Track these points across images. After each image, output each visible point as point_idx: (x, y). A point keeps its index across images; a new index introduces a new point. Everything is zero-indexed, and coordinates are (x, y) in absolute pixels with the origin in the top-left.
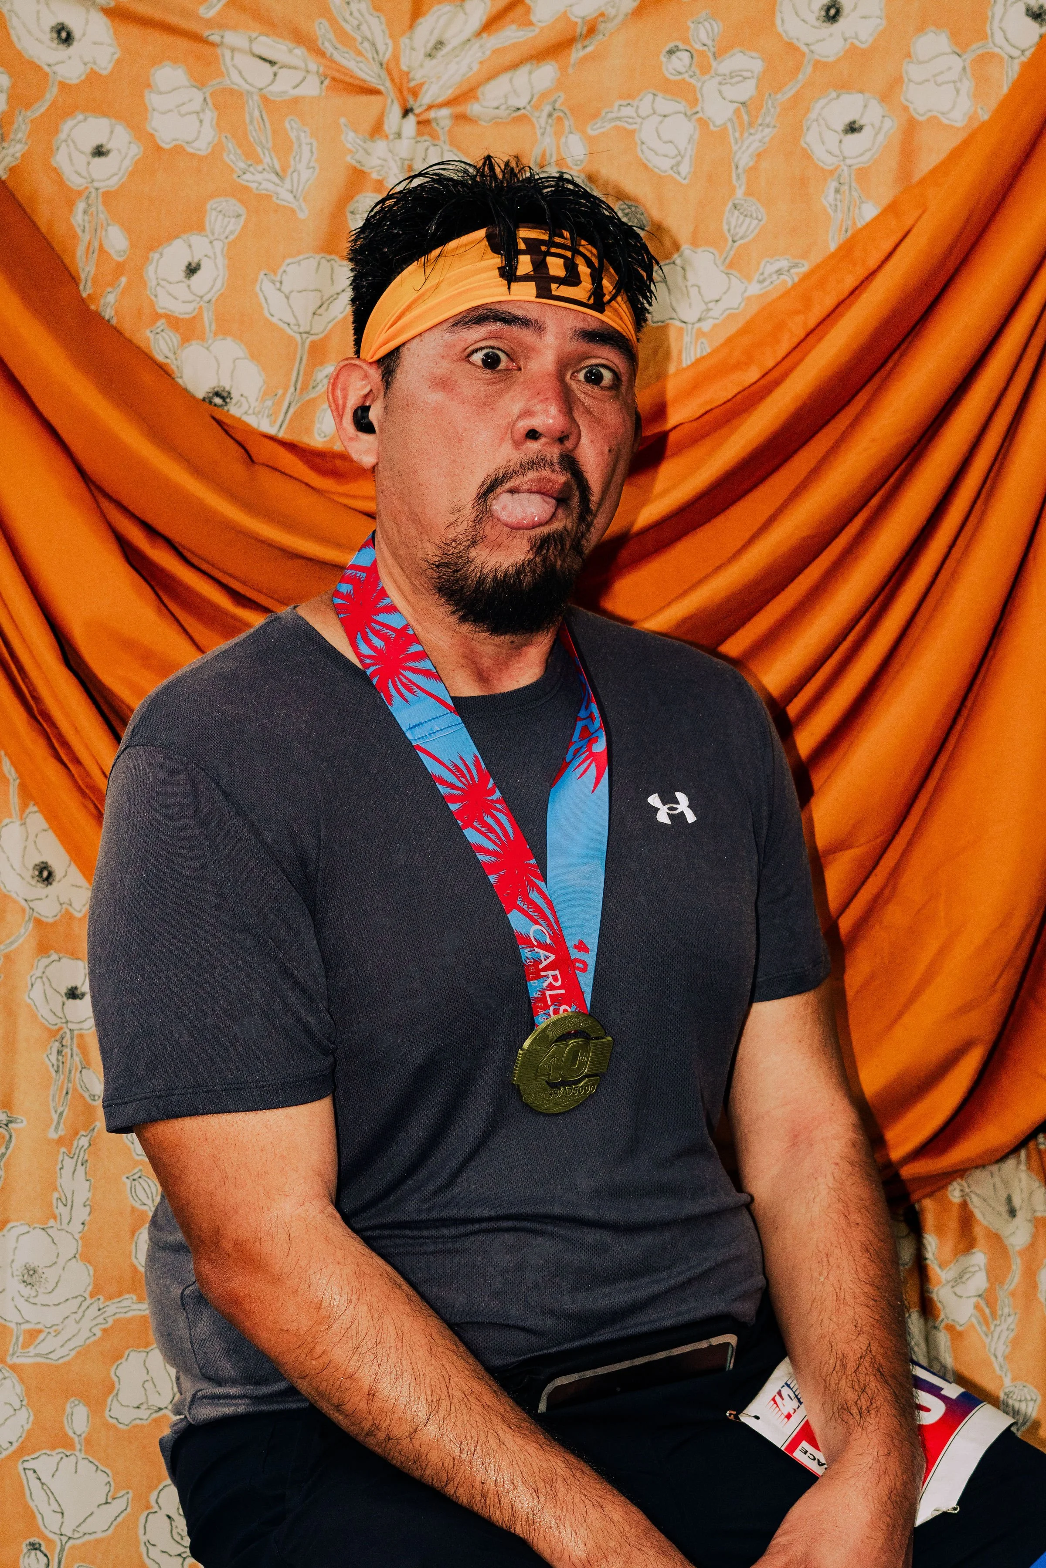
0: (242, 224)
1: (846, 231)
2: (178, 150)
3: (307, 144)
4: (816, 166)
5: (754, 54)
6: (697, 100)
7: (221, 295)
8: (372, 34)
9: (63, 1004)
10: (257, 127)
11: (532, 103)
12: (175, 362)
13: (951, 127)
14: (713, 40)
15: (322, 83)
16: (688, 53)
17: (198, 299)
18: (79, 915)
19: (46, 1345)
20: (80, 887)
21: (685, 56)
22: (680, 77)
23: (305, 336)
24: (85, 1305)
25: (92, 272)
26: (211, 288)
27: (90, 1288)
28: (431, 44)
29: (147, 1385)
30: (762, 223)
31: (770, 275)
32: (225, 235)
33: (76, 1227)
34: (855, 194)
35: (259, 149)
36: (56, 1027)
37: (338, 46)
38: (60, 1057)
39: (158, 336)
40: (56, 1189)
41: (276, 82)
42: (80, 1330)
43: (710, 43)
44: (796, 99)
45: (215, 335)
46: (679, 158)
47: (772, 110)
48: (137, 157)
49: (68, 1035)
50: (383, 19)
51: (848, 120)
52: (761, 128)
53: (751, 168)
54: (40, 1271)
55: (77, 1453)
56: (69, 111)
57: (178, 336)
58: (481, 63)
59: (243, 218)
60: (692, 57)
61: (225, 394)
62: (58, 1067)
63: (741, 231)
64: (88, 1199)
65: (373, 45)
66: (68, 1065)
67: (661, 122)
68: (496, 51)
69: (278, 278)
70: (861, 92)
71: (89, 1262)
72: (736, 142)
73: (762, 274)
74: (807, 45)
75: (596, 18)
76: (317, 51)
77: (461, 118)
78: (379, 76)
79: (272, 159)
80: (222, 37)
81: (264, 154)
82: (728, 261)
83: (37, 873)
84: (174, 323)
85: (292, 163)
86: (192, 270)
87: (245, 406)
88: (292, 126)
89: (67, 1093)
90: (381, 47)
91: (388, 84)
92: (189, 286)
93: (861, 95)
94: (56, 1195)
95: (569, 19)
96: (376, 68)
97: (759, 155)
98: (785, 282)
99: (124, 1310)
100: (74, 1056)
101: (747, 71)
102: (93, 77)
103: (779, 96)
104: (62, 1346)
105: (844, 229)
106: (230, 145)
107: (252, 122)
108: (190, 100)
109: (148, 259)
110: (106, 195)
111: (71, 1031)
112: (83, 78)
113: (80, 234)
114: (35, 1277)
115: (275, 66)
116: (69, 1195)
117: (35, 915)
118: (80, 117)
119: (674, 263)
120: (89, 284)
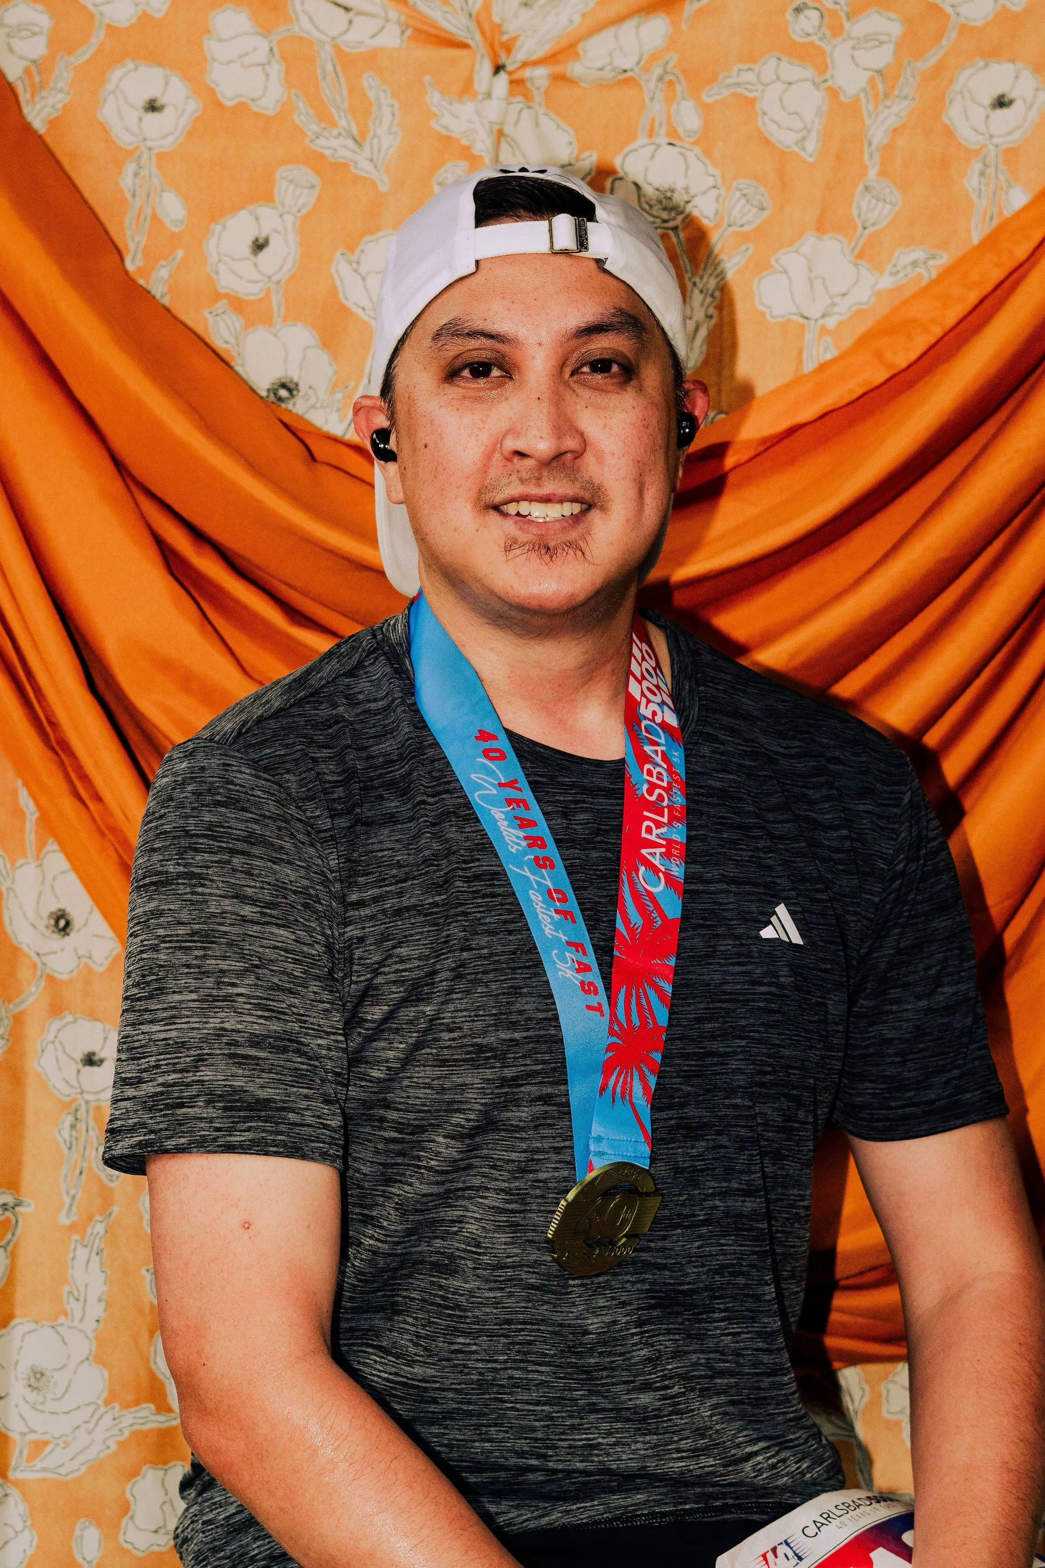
1: (991, 219)
2: (242, 108)
3: (387, 105)
4: (959, 144)
5: (893, 16)
6: (827, 66)
7: (292, 275)
9: (79, 1071)
10: (331, 86)
11: (642, 63)
12: (235, 348)
15: (403, 33)
16: (817, 13)
18: (100, 970)
19: (51, 1459)
20: (103, 937)
21: (814, 15)
22: (807, 40)
24: (98, 1414)
25: (143, 243)
26: (281, 270)
27: (105, 1394)
29: (164, 1508)
30: (896, 208)
31: (905, 267)
33: (89, 1326)
35: (334, 111)
36: (70, 1098)
38: (74, 1133)
39: (218, 318)
40: (66, 1281)
41: (351, 31)
42: (93, 1441)
44: (939, 68)
46: (805, 132)
47: (911, 80)
48: (196, 115)
49: (83, 1108)
51: (996, 93)
52: (897, 100)
53: (886, 146)
54: (49, 1374)
56: (117, 58)
57: (241, 319)
58: (584, 15)
59: (317, 191)
60: (822, 16)
61: (292, 386)
62: (71, 1143)
63: (873, 217)
64: (103, 1294)
66: (82, 1140)
70: (1013, 60)
71: (103, 1364)
72: (870, 117)
73: (895, 266)
74: (951, 8)
76: (400, 2)
77: (560, 78)
78: (468, 28)
79: (348, 121)
81: (340, 116)
82: (857, 250)
83: (52, 922)
84: (238, 304)
86: (259, 246)
87: (313, 399)
88: (369, 82)
89: (81, 1173)
91: (478, 37)
92: (255, 265)
93: (1011, 65)
94: (66, 1288)
96: (465, 20)
97: (895, 131)
98: (920, 276)
99: (142, 1421)
100: (91, 1132)
101: (884, 34)
102: (145, 20)
103: (919, 64)
104: (72, 1460)
105: (988, 216)
106: (301, 105)
107: (324, 78)
108: (255, 50)
109: (208, 231)
110: (161, 156)
111: (87, 1102)
112: (134, 20)
113: (129, 198)
114: (43, 1381)
115: (351, 15)
116: (82, 1289)
117: (48, 971)
118: (131, 65)
119: (797, 251)
120: (139, 256)
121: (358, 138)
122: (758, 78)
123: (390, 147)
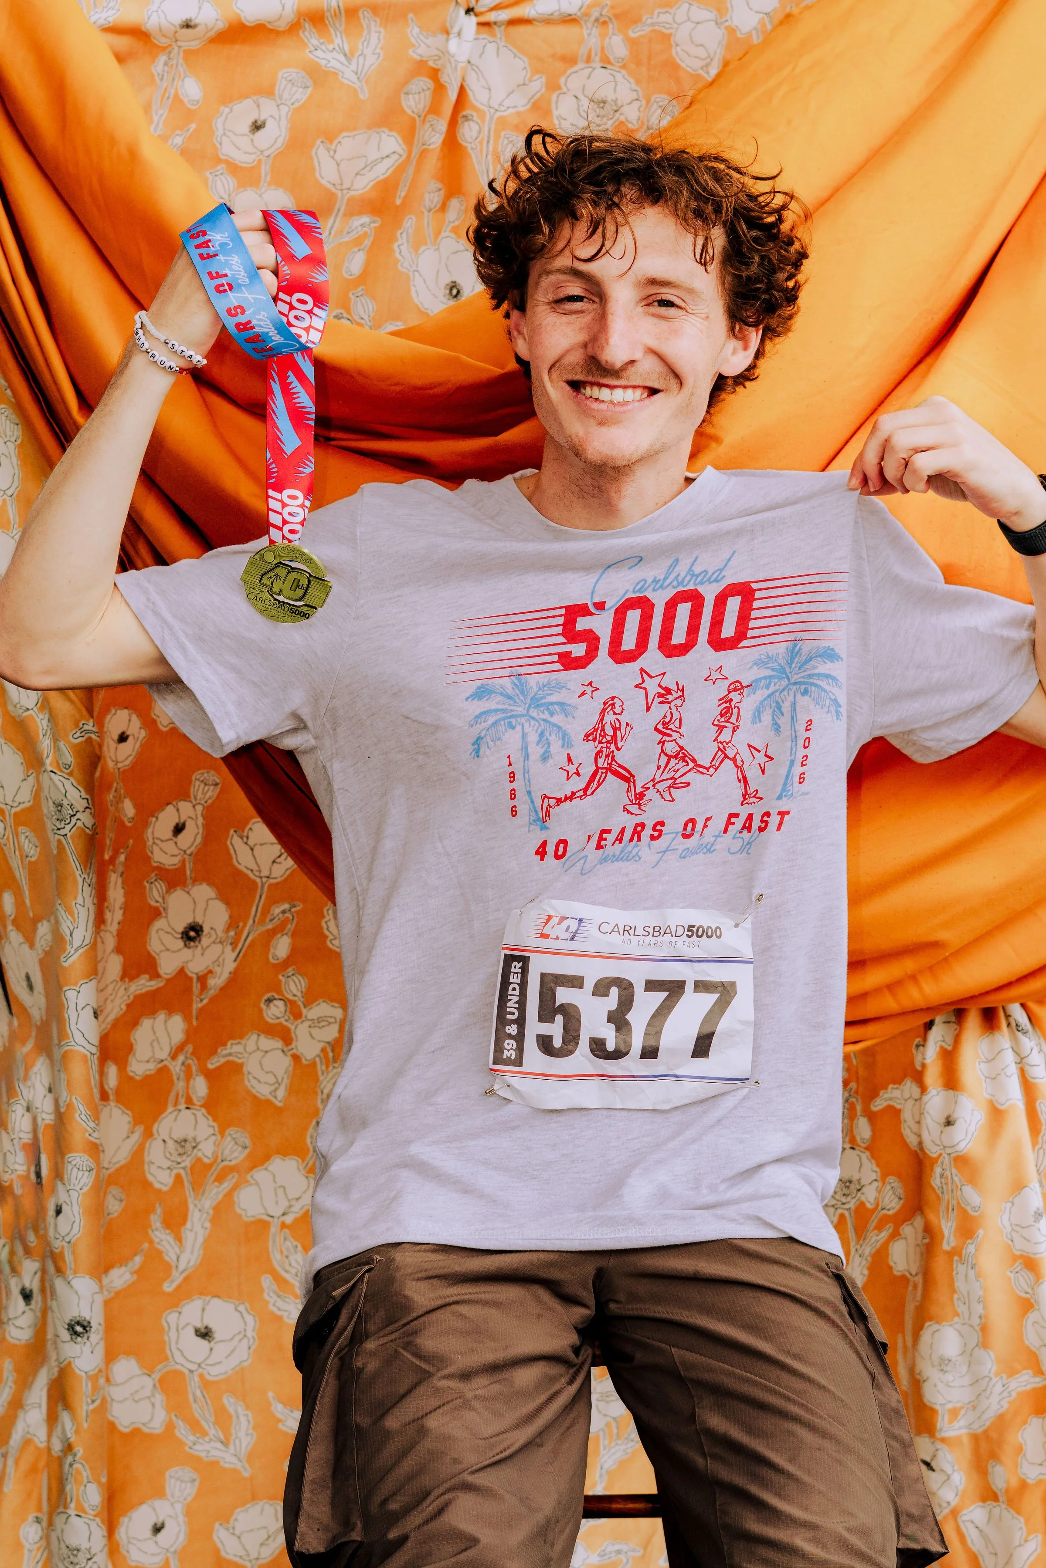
0: (308, 93)
2: (260, 26)
6: (727, 10)
17: (259, 153)
32: (292, 101)
45: (270, 186)
46: (709, 60)
59: (308, 90)
67: (694, 29)
69: (333, 148)
84: (234, 169)
85: (360, 46)
86: (257, 127)
92: (252, 140)
106: (307, 25)
120: (161, 126)
121: (349, 54)
122: (673, 18)
123: (373, 65)
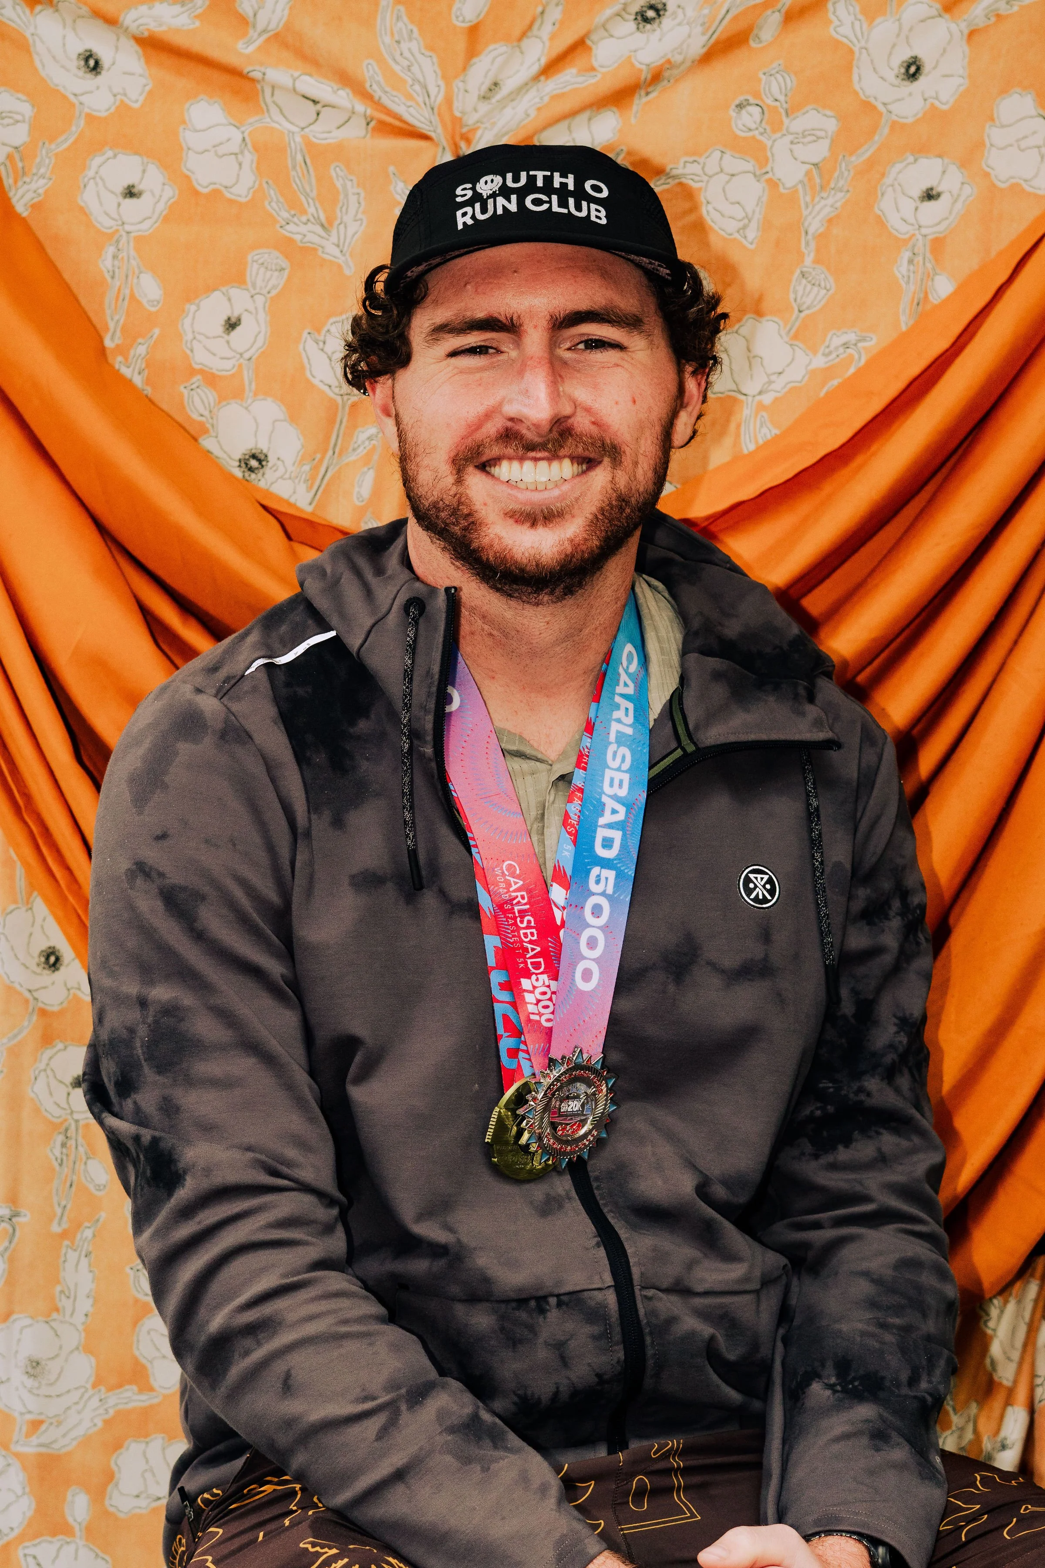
0: (284, 280)
1: (919, 305)
2: (216, 193)
3: (354, 194)
4: (890, 233)
5: (828, 113)
6: (767, 160)
7: (263, 353)
8: (424, 76)
9: (69, 1094)
10: (300, 175)
12: (210, 421)
13: (1036, 195)
14: (786, 95)
15: (368, 124)
16: (759, 109)
17: (238, 356)
19: (49, 1435)
21: (756, 111)
22: (750, 134)
23: (345, 398)
24: (87, 1395)
25: (122, 321)
26: (252, 347)
27: (93, 1379)
28: (484, 88)
29: (146, 1475)
30: (831, 292)
31: (837, 348)
32: (268, 289)
33: (79, 1319)
34: (929, 265)
35: (303, 198)
36: (59, 1120)
37: (387, 89)
38: (63, 1148)
39: (192, 392)
40: (58, 1282)
41: (318, 122)
42: (81, 1421)
43: (782, 98)
44: (871, 164)
45: (255, 394)
46: (746, 221)
47: (846, 173)
48: (172, 201)
49: (72, 1126)
50: (435, 59)
51: (924, 186)
52: (833, 192)
53: (820, 235)
54: (43, 1363)
55: (78, 1541)
56: (96, 147)
57: (214, 393)
58: (539, 109)
59: (286, 272)
60: (763, 113)
61: (262, 457)
62: (62, 1159)
63: (808, 301)
64: (91, 1291)
65: (425, 87)
66: (72, 1157)
67: (728, 182)
68: (555, 98)
69: (322, 338)
70: (940, 156)
71: (91, 1353)
72: (807, 207)
73: (828, 347)
74: (885, 104)
75: (662, 65)
76: (366, 95)
78: (430, 120)
79: (317, 210)
80: (264, 74)
81: (308, 204)
82: (793, 332)
83: (43, 959)
84: (211, 379)
85: (339, 214)
86: (232, 325)
87: (281, 470)
88: (337, 173)
89: (71, 1185)
90: (433, 91)
91: (440, 130)
92: (228, 342)
93: (939, 160)
94: (58, 1288)
95: (633, 65)
96: (426, 113)
97: (830, 221)
98: (851, 356)
99: (126, 1401)
100: (80, 1148)
101: (821, 130)
102: (123, 110)
103: (853, 159)
104: (63, 1436)
105: (915, 302)
106: (272, 192)
107: (294, 167)
108: (229, 140)
109: (183, 311)
110: (139, 240)
111: (77, 1121)
112: (113, 110)
113: (109, 279)
114: (39, 1369)
115: (318, 107)
116: (72, 1287)
117: (40, 1005)
118: (110, 153)
119: (737, 332)
120: (118, 334)
121: (326, 225)
122: (703, 168)
123: (356, 233)
